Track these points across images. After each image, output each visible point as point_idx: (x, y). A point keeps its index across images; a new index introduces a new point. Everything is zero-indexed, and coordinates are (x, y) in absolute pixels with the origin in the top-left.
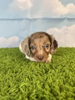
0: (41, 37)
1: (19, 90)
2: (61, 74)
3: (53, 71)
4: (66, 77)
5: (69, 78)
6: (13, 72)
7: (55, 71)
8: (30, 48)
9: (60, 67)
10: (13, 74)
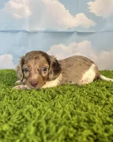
0: (36, 58)
1: (23, 117)
2: (71, 99)
3: (61, 96)
4: (76, 103)
5: (80, 103)
6: (11, 99)
7: (64, 97)
8: (23, 71)
9: (69, 92)
10: (11, 101)
